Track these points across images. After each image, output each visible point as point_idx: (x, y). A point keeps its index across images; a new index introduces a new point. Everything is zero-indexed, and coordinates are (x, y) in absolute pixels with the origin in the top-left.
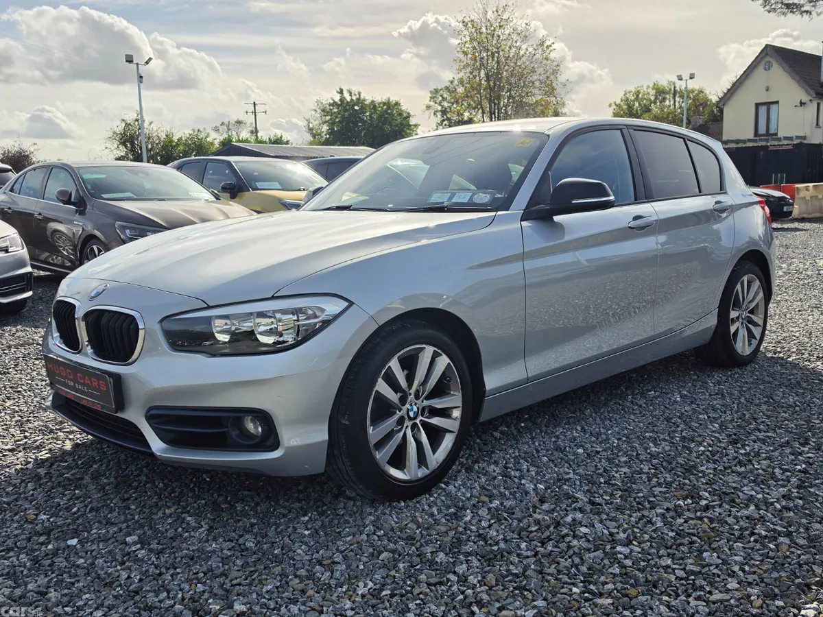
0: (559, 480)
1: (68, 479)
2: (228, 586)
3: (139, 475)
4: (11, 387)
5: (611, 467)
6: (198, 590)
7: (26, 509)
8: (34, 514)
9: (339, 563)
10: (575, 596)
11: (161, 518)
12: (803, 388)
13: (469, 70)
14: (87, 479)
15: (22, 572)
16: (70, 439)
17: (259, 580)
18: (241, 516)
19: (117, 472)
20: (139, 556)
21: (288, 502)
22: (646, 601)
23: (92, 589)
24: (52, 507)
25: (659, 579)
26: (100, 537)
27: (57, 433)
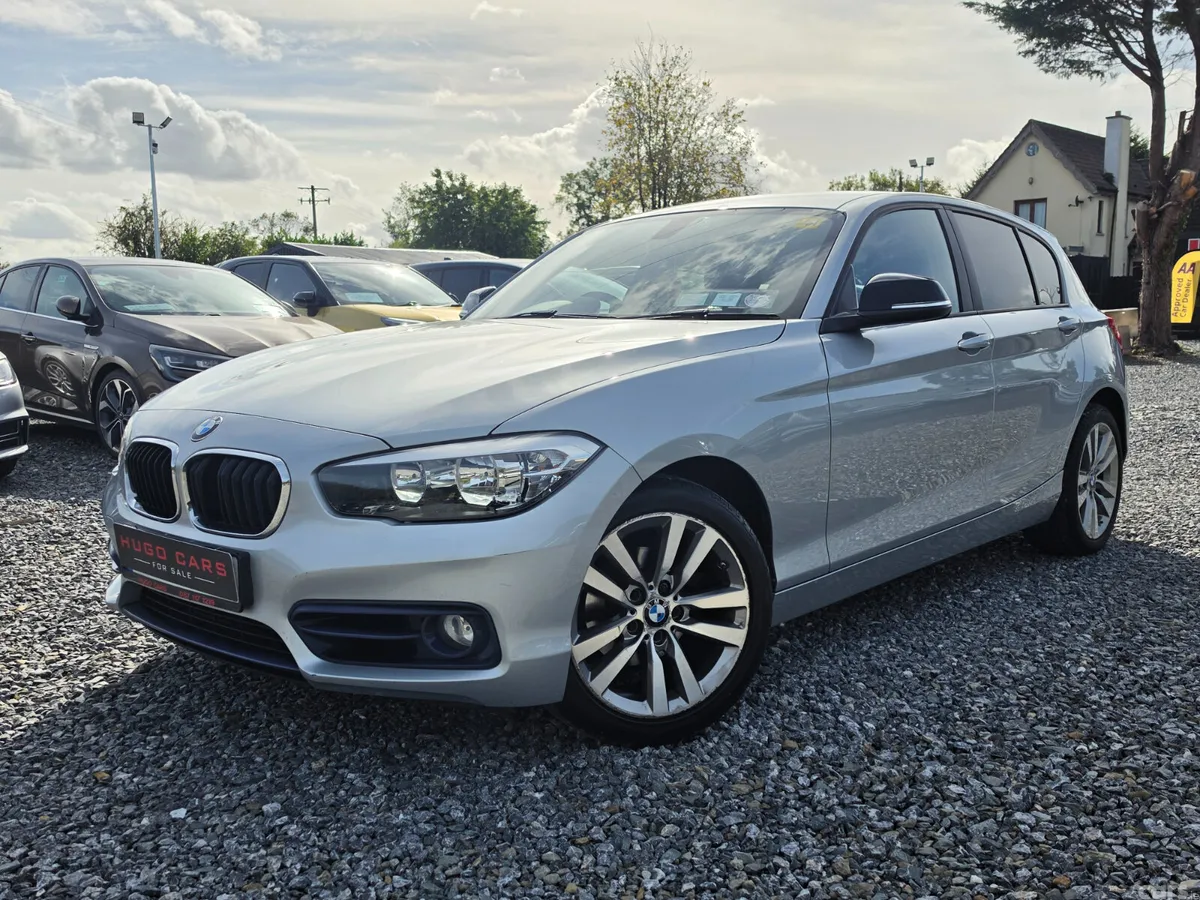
0: (893, 716)
1: (147, 719)
2: (441, 878)
3: (254, 712)
4: (19, 584)
5: (960, 697)
6: (396, 885)
7: (92, 765)
8: (106, 772)
9: (601, 841)
10: (978, 888)
11: (306, 775)
12: (1188, 585)
13: (624, 146)
14: (176, 719)
15: (111, 861)
16: (133, 660)
17: (487, 868)
18: (429, 772)
19: (218, 707)
20: (290, 833)
21: (494, 749)
22: (1085, 893)
23: (230, 885)
24: (133, 760)
25: (1096, 860)
26: (220, 806)
27: (110, 650)
